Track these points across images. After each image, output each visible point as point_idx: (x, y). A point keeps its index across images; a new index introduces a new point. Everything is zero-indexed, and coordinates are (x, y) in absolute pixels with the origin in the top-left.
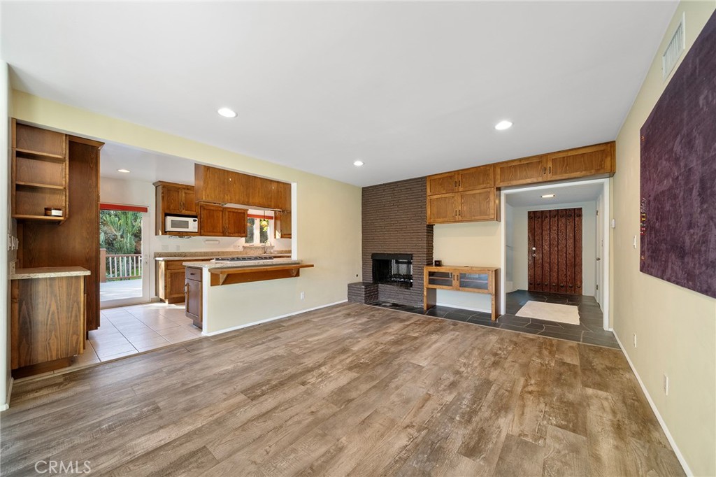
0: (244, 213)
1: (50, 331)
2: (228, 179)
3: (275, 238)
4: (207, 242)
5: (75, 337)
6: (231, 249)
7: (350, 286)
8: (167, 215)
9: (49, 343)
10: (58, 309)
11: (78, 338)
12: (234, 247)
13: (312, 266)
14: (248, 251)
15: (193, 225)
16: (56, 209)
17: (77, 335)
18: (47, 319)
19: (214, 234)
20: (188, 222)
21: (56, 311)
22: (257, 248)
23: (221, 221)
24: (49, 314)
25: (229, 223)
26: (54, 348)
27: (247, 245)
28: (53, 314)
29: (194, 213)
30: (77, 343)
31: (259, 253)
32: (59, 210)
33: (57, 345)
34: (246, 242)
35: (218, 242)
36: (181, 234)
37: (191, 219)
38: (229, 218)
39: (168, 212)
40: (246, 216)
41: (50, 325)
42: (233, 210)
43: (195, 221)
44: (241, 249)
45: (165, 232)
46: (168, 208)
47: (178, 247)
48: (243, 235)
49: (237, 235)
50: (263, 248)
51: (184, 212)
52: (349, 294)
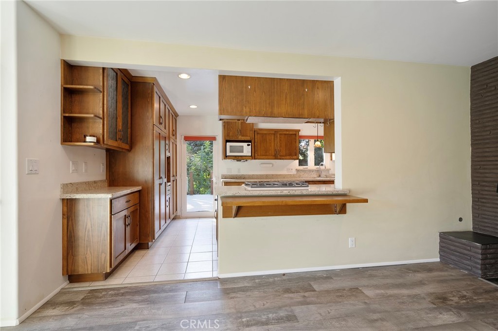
0: (295, 134)
1: (87, 246)
2: (246, 87)
3: (331, 160)
4: (261, 165)
5: (103, 255)
6: (284, 172)
7: (444, 236)
8: (227, 141)
9: (86, 257)
10: (92, 227)
11: (105, 257)
12: (288, 170)
13: (366, 201)
14: (302, 174)
15: (247, 150)
16: (90, 136)
17: (105, 253)
18: (85, 236)
19: (266, 157)
20: (243, 146)
21: (90, 229)
22: (311, 171)
23: (273, 144)
24: (86, 231)
25: (281, 146)
26: (89, 262)
27: (301, 168)
28: (88, 232)
29: (248, 138)
30: (105, 261)
31: (314, 177)
32: (94, 136)
33: (91, 260)
34: (300, 165)
35: (271, 165)
36: (238, 159)
37: (246, 144)
38: (280, 140)
39: (228, 139)
40: (297, 137)
41: (87, 241)
42: (285, 132)
43: (248, 145)
44: (294, 172)
45: (226, 157)
46: (228, 135)
47: (239, 170)
48: (295, 157)
49: (288, 157)
50: (318, 171)
51: (241, 138)
52: (442, 249)
